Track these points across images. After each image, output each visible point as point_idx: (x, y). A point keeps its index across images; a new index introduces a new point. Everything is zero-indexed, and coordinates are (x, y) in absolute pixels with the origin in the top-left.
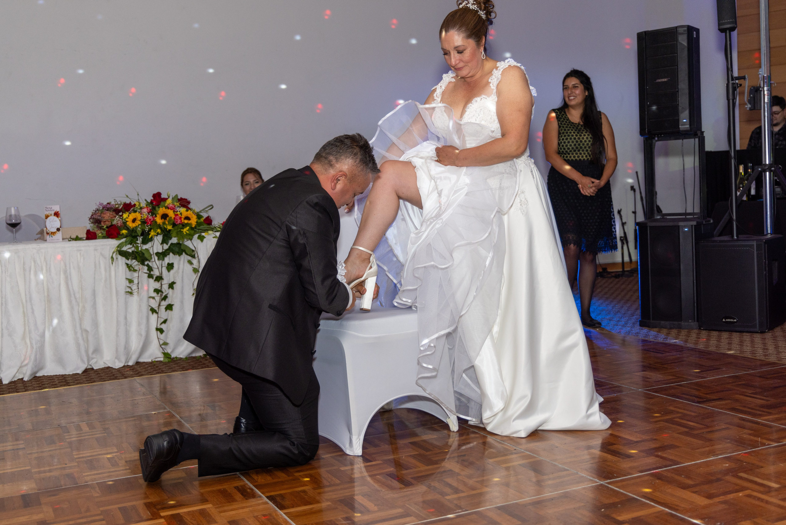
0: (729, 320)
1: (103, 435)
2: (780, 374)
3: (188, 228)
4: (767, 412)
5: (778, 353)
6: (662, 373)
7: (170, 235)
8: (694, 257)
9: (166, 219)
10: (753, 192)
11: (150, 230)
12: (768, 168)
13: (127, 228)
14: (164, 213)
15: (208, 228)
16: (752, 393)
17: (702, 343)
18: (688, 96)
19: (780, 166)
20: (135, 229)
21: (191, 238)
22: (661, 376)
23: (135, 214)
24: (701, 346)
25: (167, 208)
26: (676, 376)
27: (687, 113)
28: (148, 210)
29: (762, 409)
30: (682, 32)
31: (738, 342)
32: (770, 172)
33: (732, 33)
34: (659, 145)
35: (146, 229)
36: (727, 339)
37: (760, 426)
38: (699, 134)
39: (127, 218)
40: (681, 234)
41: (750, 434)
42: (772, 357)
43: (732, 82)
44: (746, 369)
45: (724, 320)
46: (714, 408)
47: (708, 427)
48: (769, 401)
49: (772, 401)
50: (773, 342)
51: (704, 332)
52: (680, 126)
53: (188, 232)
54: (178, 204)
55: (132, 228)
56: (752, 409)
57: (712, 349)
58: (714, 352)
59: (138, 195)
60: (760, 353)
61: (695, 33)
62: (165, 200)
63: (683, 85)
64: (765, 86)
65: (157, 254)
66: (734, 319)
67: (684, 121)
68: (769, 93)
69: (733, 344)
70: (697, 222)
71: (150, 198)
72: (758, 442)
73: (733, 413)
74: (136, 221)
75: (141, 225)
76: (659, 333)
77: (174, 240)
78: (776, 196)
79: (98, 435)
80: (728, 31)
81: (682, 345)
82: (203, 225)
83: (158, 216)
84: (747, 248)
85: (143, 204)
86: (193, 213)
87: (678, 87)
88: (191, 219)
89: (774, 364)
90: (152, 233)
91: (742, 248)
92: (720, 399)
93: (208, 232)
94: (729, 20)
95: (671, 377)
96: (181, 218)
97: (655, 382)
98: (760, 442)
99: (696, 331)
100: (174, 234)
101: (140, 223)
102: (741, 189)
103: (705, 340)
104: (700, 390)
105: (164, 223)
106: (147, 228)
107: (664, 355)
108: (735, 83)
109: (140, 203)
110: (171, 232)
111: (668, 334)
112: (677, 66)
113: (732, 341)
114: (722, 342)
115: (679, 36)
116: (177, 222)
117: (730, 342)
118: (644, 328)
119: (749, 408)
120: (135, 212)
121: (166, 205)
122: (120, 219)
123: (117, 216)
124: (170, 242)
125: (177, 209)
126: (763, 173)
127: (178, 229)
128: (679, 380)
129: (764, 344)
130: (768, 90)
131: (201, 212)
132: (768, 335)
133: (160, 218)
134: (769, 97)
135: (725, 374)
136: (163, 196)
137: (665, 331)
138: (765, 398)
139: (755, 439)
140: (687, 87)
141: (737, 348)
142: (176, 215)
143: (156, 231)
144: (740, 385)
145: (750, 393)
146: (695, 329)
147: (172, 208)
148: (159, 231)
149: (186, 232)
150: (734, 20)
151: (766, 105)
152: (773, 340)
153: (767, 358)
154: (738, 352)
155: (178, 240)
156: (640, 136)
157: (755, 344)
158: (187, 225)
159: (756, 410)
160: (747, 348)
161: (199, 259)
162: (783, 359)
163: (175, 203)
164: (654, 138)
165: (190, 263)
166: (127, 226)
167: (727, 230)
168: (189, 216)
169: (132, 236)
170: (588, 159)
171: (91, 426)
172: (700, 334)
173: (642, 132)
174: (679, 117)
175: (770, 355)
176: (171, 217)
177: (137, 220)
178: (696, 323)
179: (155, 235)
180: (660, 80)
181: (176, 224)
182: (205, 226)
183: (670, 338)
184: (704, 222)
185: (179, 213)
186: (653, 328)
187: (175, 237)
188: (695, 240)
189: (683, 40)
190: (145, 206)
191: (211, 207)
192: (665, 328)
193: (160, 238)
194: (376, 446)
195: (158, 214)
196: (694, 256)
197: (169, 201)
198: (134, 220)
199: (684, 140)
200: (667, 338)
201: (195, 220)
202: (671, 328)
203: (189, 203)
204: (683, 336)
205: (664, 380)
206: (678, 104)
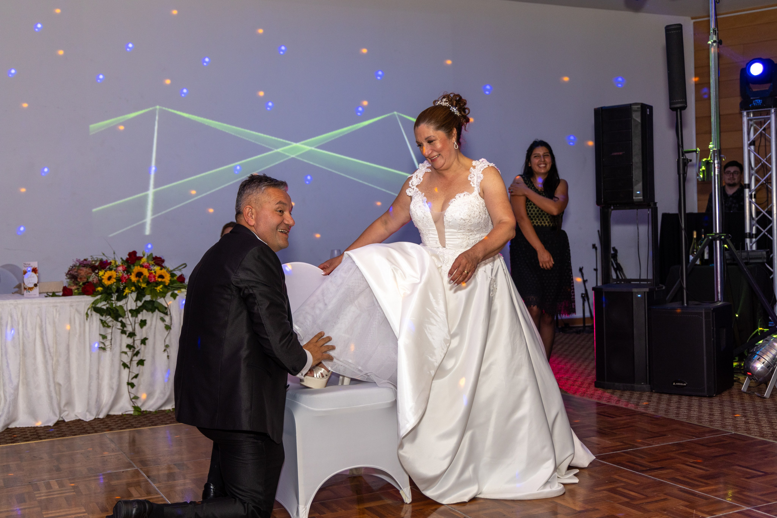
0: (679, 384)
1: (72, 494)
2: (722, 443)
3: (161, 286)
4: (706, 483)
5: (723, 419)
6: (610, 439)
7: (144, 292)
8: (647, 323)
9: (141, 277)
10: (706, 256)
11: (124, 288)
12: (718, 237)
13: (103, 286)
14: (139, 271)
15: (181, 286)
16: (693, 463)
17: (652, 407)
18: (641, 170)
19: (730, 235)
20: (110, 286)
21: (164, 295)
22: (610, 442)
23: (111, 272)
24: (651, 411)
25: (142, 266)
26: (624, 443)
27: (640, 185)
28: (123, 268)
29: (700, 480)
30: (636, 109)
31: (686, 406)
32: (721, 240)
33: (682, 111)
34: (615, 214)
35: (120, 287)
36: (677, 402)
37: (697, 498)
38: (652, 205)
39: (103, 276)
40: (634, 299)
41: (686, 506)
42: (717, 423)
43: (683, 158)
44: (690, 437)
45: (674, 384)
46: (655, 477)
47: (647, 497)
48: (708, 470)
49: (711, 471)
50: (720, 408)
51: (655, 395)
52: (634, 198)
53: (161, 290)
54: (152, 262)
55: (107, 285)
56: (692, 479)
57: (661, 414)
58: (662, 417)
59: (114, 253)
60: (706, 418)
61: (648, 110)
62: (140, 258)
63: (637, 159)
64: (716, 159)
65: (131, 311)
66: (684, 383)
67: (638, 193)
68: (720, 166)
69: (681, 408)
70: (650, 289)
71: (125, 257)
72: (693, 513)
73: (673, 483)
74: (111, 279)
75: (116, 282)
76: (612, 395)
77: (148, 298)
78: (726, 262)
79: (67, 494)
80: (679, 110)
81: (633, 408)
82: (176, 283)
83: (133, 274)
84: (696, 316)
85: (119, 262)
86: (167, 271)
87: (632, 161)
88: (165, 277)
89: (718, 431)
90: (127, 291)
91: (692, 316)
92: (662, 468)
93: (180, 290)
94: (679, 100)
95: (618, 444)
96: (155, 276)
97: (603, 448)
98: (695, 514)
99: (648, 393)
100: (148, 291)
101: (115, 281)
102: (695, 253)
103: (655, 403)
104: (644, 458)
105: (138, 281)
106: (122, 286)
107: (614, 419)
108: (685, 159)
109: (115, 262)
110: (145, 290)
111: (621, 396)
112: (632, 141)
113: (680, 405)
114: (671, 406)
115: (633, 113)
116: (151, 280)
117: (679, 406)
118: (598, 389)
119: (688, 478)
120: (111, 270)
121: (141, 263)
122: (96, 277)
123: (93, 274)
124: (144, 299)
125: (152, 268)
126: (714, 242)
127: (151, 287)
128: (625, 446)
129: (711, 409)
130: (718, 163)
131: (174, 270)
132: (716, 400)
133: (135, 276)
134: (719, 170)
135: (670, 441)
136: (138, 255)
137: (618, 393)
138: (704, 468)
139: (691, 511)
140: (641, 160)
141: (685, 413)
142: (151, 274)
143: (131, 289)
144: (683, 453)
145: (691, 462)
146: (647, 391)
147: (146, 266)
148: (133, 288)
149: (159, 290)
150: (684, 100)
151: (716, 177)
152: (720, 405)
153: (712, 424)
154: (686, 417)
155: (152, 297)
156: (596, 206)
157: (702, 409)
158: (161, 283)
159: (695, 480)
160: (694, 413)
161: (171, 317)
162: (727, 425)
163: (150, 262)
164: (610, 207)
165: (163, 320)
166: (103, 283)
167: (678, 297)
168: (164, 275)
169: (107, 293)
170: (550, 225)
171: (61, 485)
172: (651, 396)
173: (598, 202)
174: (633, 189)
175: (715, 421)
176: (145, 276)
177: (112, 277)
178: (648, 385)
179: (129, 293)
180: (615, 154)
181: (150, 282)
182: (178, 284)
183: (623, 400)
184: (656, 289)
185: (153, 271)
186: (607, 389)
187: (148, 295)
188: (648, 306)
189: (637, 117)
190: (120, 264)
191: (184, 266)
192: (619, 390)
193: (134, 295)
194: (333, 511)
195: (133, 272)
196: (647, 321)
197: (144, 260)
198: (110, 278)
199: (639, 210)
200: (619, 401)
201: (169, 279)
202: (624, 390)
203: (163, 261)
204: (635, 398)
205: (612, 447)
206: (632, 177)
